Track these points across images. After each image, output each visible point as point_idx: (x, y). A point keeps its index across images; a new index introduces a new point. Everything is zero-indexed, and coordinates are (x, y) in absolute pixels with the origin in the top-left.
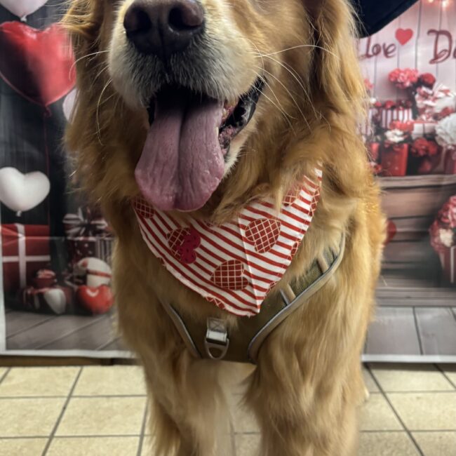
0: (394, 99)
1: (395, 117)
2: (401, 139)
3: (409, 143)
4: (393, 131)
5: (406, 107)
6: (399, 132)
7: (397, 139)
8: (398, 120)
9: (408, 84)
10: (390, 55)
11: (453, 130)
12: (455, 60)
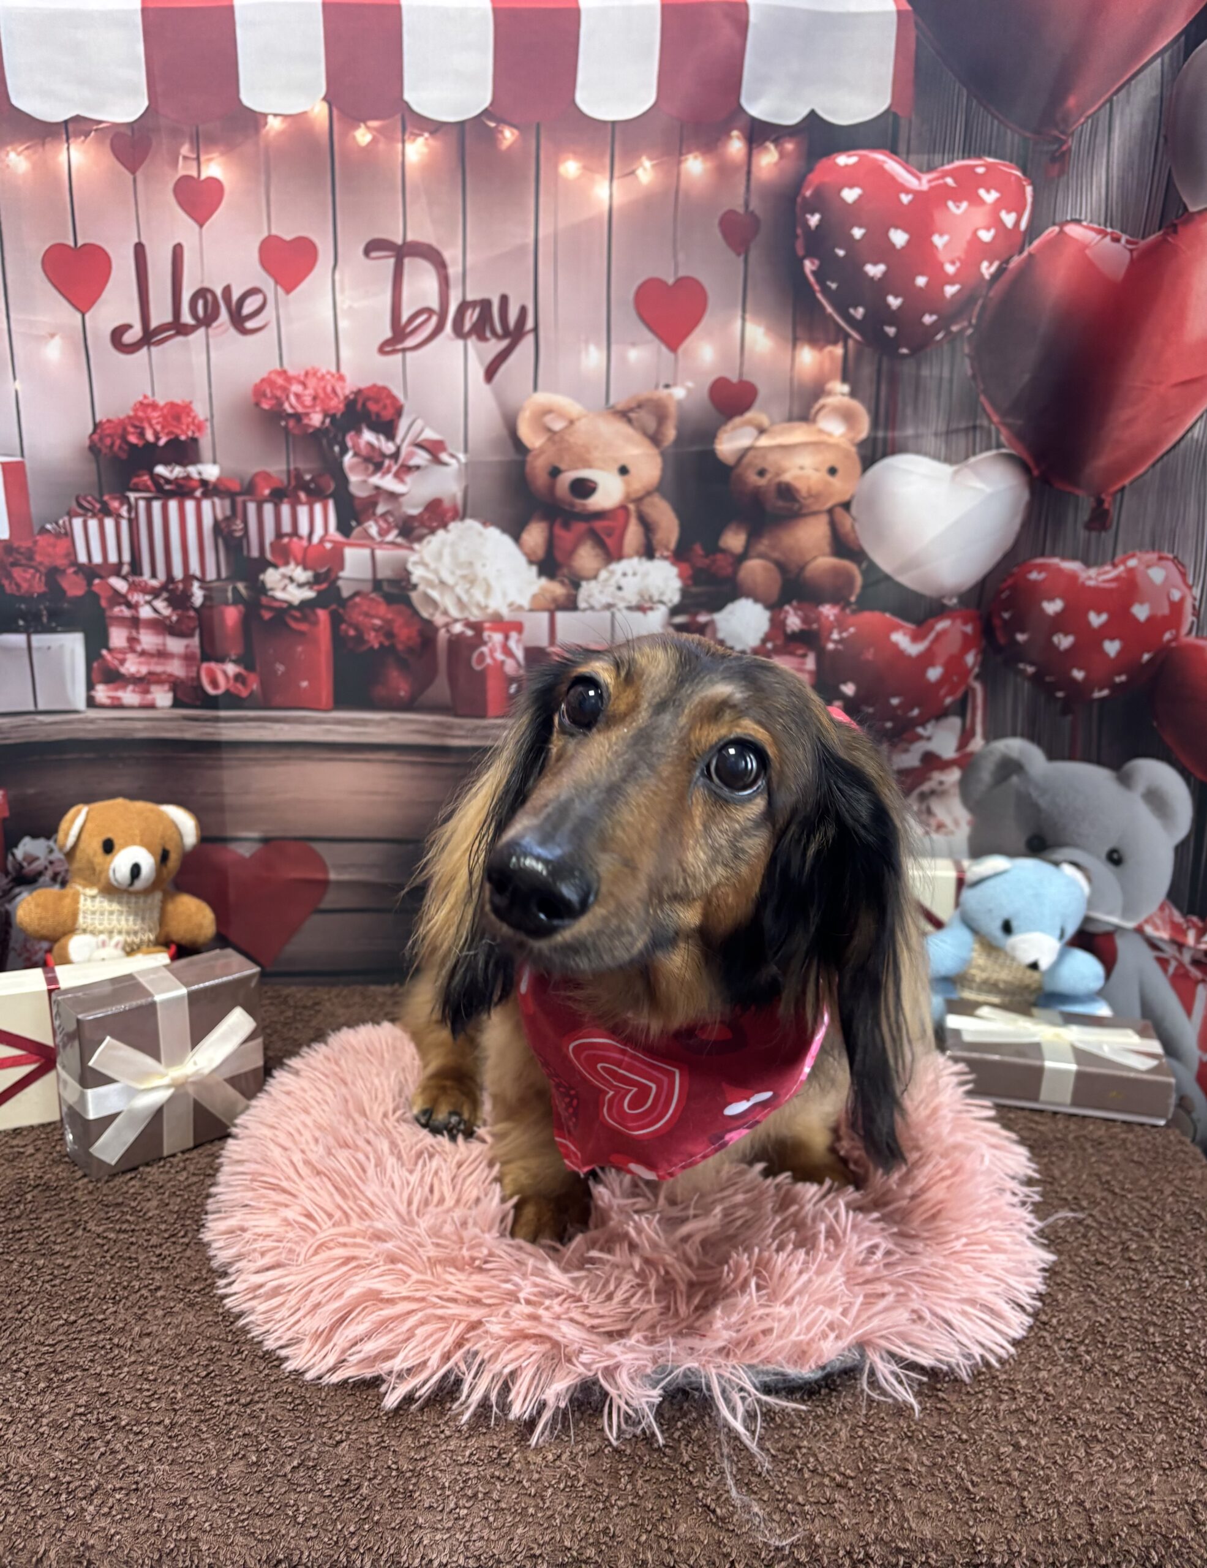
0: (277, 468)
1: (287, 528)
2: (308, 594)
3: (334, 607)
4: (283, 570)
5: (316, 494)
6: (301, 575)
7: (296, 595)
8: (295, 532)
9: (316, 419)
10: (249, 325)
11: (459, 572)
12: (460, 343)
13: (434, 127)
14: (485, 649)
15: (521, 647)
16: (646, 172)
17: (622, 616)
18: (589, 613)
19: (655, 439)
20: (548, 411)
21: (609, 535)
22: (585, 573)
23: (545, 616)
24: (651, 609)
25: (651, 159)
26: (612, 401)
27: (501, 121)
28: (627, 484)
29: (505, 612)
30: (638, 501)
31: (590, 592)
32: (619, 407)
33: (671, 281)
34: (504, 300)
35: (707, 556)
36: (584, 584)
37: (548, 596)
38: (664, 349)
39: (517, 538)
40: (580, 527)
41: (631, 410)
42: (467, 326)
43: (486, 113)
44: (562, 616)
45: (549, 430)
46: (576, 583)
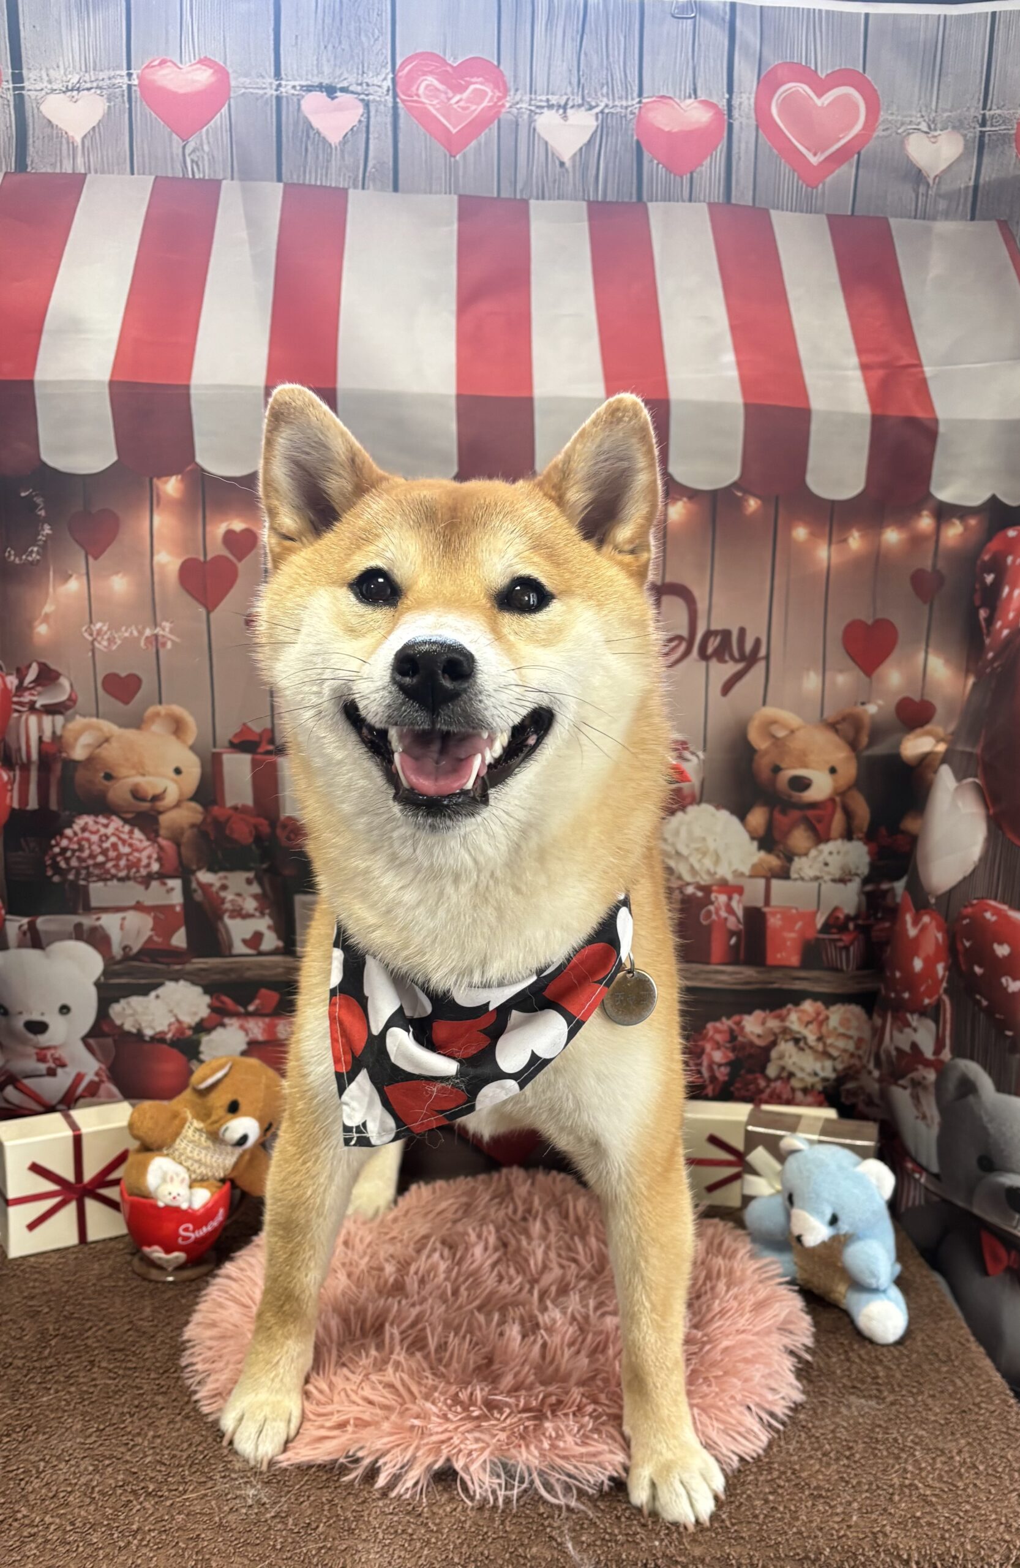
11: (694, 845)
12: (703, 664)
13: (692, 494)
14: (712, 908)
15: (741, 906)
16: (855, 541)
18: (799, 882)
19: (853, 745)
20: (775, 722)
21: (820, 822)
22: (798, 851)
23: (761, 882)
25: (860, 529)
27: (747, 492)
28: (835, 781)
29: (729, 877)
30: (843, 794)
31: (801, 866)
32: (831, 720)
33: (870, 622)
34: (741, 631)
35: (891, 836)
37: (765, 866)
38: (862, 672)
39: (742, 817)
40: (796, 814)
41: (837, 722)
42: (710, 650)
43: (735, 485)
44: (776, 883)
45: (773, 737)
46: (789, 857)
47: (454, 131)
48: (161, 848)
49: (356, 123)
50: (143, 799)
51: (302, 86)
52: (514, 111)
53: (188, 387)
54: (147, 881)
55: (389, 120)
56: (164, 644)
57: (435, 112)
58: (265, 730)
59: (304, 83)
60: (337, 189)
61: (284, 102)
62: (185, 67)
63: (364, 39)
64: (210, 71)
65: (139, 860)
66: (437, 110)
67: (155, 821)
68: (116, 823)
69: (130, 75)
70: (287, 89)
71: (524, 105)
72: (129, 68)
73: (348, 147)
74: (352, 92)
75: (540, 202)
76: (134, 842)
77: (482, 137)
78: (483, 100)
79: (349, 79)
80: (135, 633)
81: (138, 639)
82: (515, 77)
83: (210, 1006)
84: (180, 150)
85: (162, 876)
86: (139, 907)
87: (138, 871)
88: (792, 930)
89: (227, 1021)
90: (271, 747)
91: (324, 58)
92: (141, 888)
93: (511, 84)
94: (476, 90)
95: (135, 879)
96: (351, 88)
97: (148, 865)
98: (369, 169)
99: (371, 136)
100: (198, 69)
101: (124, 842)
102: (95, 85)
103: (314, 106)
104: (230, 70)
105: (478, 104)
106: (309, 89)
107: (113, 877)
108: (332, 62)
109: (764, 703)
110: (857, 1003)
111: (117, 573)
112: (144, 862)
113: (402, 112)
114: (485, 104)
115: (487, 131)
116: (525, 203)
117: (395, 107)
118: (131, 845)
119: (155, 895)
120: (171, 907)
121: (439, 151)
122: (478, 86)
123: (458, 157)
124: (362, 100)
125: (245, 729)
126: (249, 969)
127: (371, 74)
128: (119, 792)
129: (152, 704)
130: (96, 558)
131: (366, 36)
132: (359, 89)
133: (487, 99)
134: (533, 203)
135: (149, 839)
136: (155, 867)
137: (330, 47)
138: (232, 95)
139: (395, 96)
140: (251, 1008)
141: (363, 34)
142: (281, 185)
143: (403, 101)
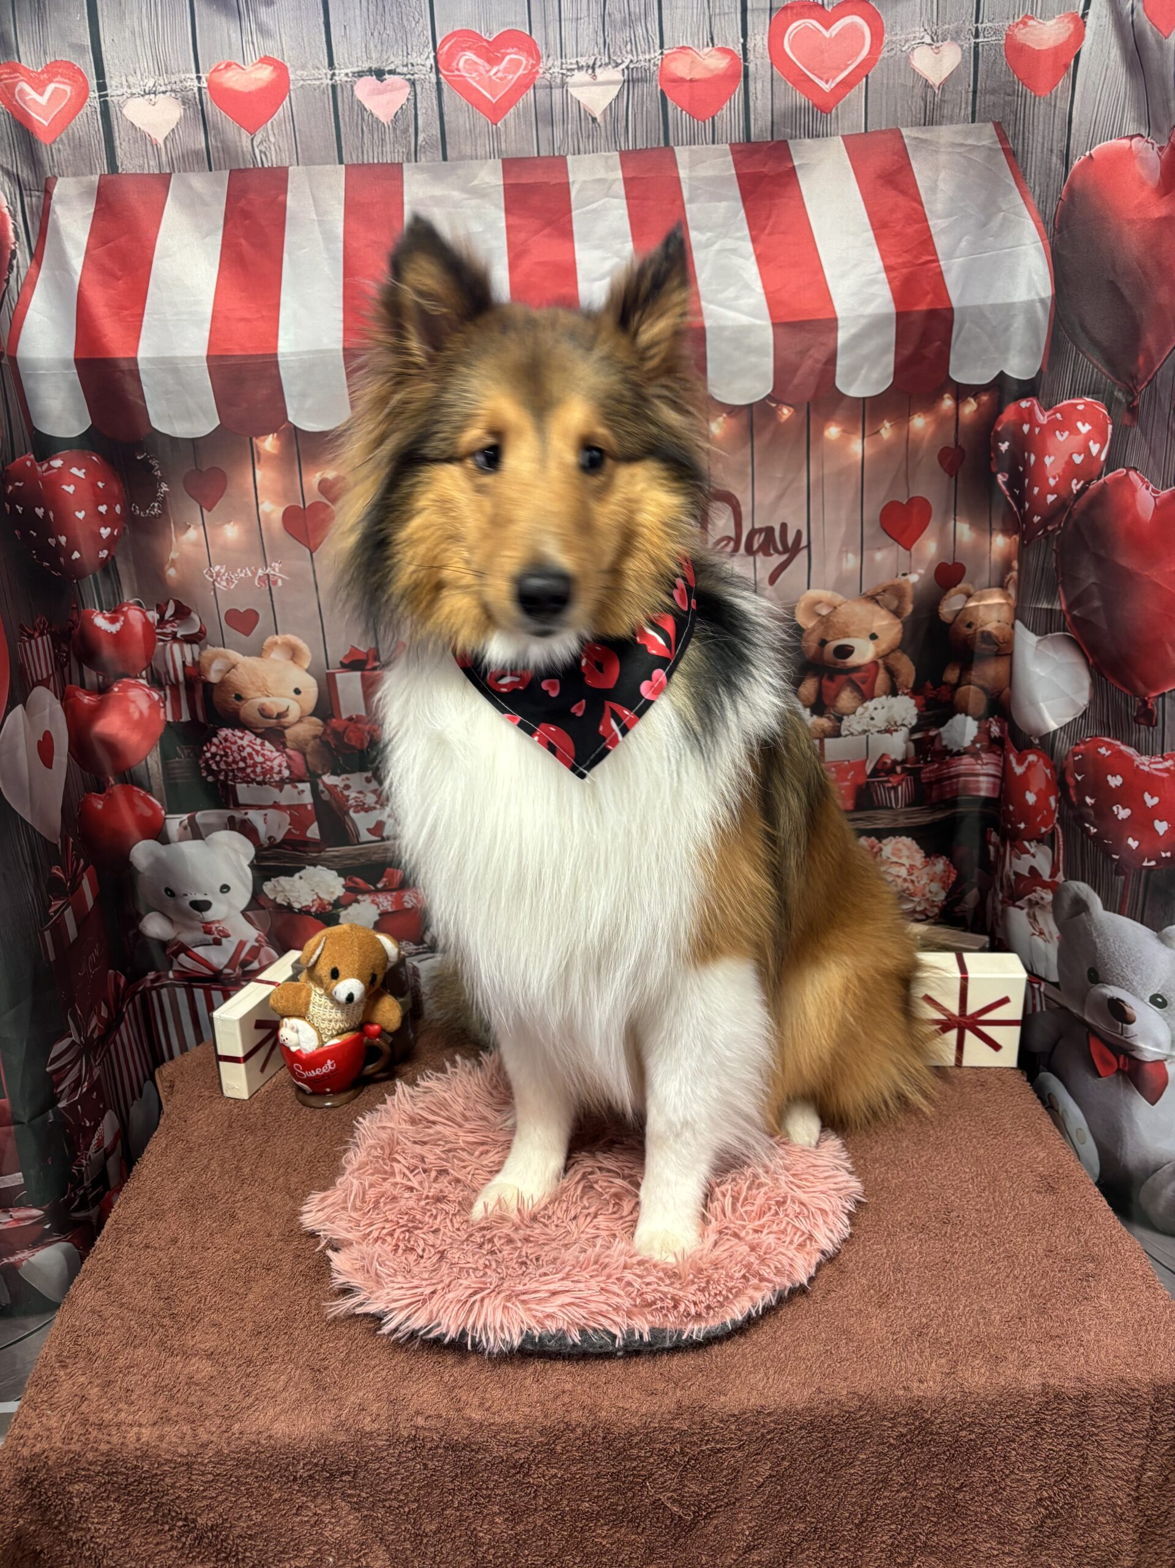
12: (751, 559)
13: (732, 410)
16: (887, 431)
17: (875, 738)
18: (850, 737)
19: (897, 613)
20: (820, 602)
21: (863, 683)
22: (844, 710)
24: (896, 731)
25: (889, 421)
26: (864, 591)
27: (780, 402)
28: (877, 646)
30: (885, 657)
31: (851, 724)
32: (869, 594)
33: (905, 502)
34: (784, 526)
35: (934, 689)
36: (845, 718)
37: (819, 727)
38: (901, 548)
40: (843, 678)
41: (878, 594)
42: (756, 546)
43: (769, 397)
44: (828, 742)
45: (819, 615)
46: (840, 720)
47: (494, 101)
48: (289, 757)
49: (404, 101)
50: (270, 717)
51: (354, 73)
52: (548, 76)
53: (276, 355)
54: (280, 784)
55: (434, 94)
56: (275, 583)
57: (475, 84)
58: (370, 649)
59: (356, 69)
60: (392, 164)
61: (339, 90)
62: (248, 68)
63: (405, 23)
64: (271, 68)
65: (272, 768)
66: (477, 82)
67: (284, 736)
68: (249, 737)
69: (199, 78)
70: (341, 77)
71: (557, 70)
72: (198, 71)
73: (401, 125)
74: (399, 74)
75: (577, 156)
76: (266, 752)
77: (520, 104)
78: (518, 68)
79: (396, 61)
80: (250, 574)
81: (252, 579)
82: (546, 44)
83: (344, 886)
84: (249, 142)
85: (294, 780)
86: (276, 806)
87: (272, 777)
88: (846, 780)
89: (360, 897)
90: (377, 664)
91: (372, 46)
92: (276, 791)
93: (542, 51)
94: (511, 60)
95: (270, 783)
96: (398, 70)
97: (280, 772)
98: (419, 142)
99: (419, 112)
100: (260, 68)
101: (257, 752)
102: (169, 88)
103: (365, 90)
104: (288, 65)
105: (515, 73)
106: (360, 74)
107: (253, 780)
108: (379, 47)
109: (808, 588)
110: (908, 836)
111: (229, 522)
112: (276, 769)
113: (445, 86)
114: (521, 72)
115: (524, 96)
116: (563, 159)
117: (439, 83)
118: (263, 755)
119: (287, 796)
120: (305, 806)
121: (482, 120)
122: (513, 56)
123: (499, 124)
124: (409, 80)
125: (354, 650)
126: (375, 853)
127: (414, 55)
128: (249, 710)
129: (271, 634)
130: (209, 511)
131: (408, 20)
132: (405, 70)
133: (523, 67)
134: (569, 158)
135: (278, 750)
136: (286, 773)
137: (376, 34)
138: (292, 87)
139: (438, 72)
140: (380, 885)
141: (404, 19)
142: (343, 166)
143: (445, 76)
